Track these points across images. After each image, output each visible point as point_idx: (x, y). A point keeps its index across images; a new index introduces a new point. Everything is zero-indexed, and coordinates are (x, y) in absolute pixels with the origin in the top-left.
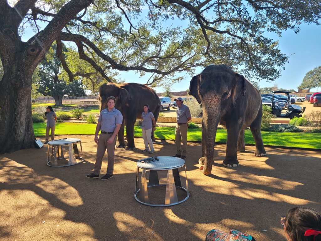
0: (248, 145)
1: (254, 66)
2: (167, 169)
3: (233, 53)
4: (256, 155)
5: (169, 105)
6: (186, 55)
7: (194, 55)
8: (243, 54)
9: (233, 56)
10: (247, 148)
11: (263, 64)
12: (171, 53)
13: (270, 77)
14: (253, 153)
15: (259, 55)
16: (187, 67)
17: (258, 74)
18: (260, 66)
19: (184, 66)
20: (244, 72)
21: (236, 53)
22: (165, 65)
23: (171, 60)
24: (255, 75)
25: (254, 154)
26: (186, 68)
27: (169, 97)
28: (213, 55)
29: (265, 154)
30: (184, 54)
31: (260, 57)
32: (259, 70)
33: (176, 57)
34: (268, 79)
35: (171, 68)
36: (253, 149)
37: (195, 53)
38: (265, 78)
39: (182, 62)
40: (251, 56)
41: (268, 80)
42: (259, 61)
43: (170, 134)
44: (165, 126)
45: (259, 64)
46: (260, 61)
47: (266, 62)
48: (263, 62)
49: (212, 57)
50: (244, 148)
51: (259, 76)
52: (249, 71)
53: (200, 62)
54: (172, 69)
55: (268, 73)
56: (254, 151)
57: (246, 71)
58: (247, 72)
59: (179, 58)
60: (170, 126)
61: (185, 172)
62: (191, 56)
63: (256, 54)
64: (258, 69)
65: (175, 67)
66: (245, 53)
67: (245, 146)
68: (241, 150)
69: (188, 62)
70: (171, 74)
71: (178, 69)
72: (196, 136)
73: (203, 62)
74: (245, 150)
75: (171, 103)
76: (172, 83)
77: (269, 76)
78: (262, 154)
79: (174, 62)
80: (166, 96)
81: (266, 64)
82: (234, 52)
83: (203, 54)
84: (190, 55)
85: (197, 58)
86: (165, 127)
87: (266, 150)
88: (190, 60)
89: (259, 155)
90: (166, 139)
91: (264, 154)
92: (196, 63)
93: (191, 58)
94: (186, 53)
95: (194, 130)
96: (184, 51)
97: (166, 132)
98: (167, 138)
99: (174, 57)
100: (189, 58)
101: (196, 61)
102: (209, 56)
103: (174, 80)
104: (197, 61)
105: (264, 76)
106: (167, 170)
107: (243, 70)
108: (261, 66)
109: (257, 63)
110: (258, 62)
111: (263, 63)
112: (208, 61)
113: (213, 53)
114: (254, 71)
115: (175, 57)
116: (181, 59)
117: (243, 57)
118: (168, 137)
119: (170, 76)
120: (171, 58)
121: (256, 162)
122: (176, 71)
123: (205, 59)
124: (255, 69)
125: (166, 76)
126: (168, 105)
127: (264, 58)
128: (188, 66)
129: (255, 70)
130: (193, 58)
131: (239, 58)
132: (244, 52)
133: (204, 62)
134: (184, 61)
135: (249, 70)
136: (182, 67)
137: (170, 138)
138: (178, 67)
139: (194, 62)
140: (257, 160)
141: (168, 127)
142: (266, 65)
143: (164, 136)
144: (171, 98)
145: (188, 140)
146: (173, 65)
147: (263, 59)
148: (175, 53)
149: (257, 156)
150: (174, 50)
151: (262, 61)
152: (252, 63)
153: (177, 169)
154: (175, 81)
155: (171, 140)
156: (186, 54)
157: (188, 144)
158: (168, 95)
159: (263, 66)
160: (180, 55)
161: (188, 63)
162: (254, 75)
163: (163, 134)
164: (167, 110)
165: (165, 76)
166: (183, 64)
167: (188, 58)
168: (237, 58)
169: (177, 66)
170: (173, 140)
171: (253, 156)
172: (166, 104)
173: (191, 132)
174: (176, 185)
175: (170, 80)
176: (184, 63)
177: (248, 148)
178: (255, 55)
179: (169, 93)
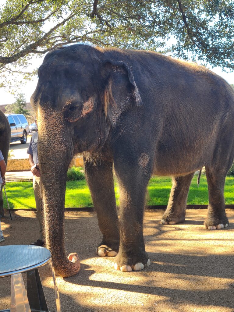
0: (192, 209)
1: (195, 39)
2: (10, 274)
3: (150, 13)
4: (209, 228)
5: (25, 131)
6: (51, 18)
7: (69, 18)
8: (171, 14)
9: (151, 19)
10: (190, 214)
11: (213, 36)
12: (17, 13)
13: (229, 62)
14: (201, 223)
15: (203, 16)
16: (56, 43)
17: (205, 57)
18: (206, 39)
19: (48, 42)
20: (176, 52)
21: (158, 13)
22: (5, 41)
23: (17, 29)
24: (200, 58)
25: (204, 226)
26: (53, 46)
27: (24, 112)
28: (109, 18)
29: (227, 225)
30: (46, 16)
31: (205, 22)
32: (206, 48)
33: (29, 23)
34: (224, 66)
35: (18, 46)
36: (202, 216)
37: (70, 13)
38: (218, 64)
39: (44, 34)
40: (187, 19)
41: (225, 68)
42: (203, 28)
43: (26, 196)
44: (15, 179)
45: (204, 35)
46: (206, 29)
47: (218, 31)
48: (212, 30)
49: (107, 22)
50: (184, 214)
51: (207, 61)
52: (185, 51)
53: (84, 32)
54: (21, 49)
55: (223, 54)
56: (204, 218)
57: (179, 51)
58: (181, 53)
59: (37, 23)
60: (25, 178)
61: (52, 278)
62: (61, 20)
63: (196, 15)
64: (204, 46)
65: (29, 44)
66: (174, 12)
67: (187, 211)
68: (177, 220)
69: (57, 33)
70: (21, 61)
71: (35, 49)
72: (82, 197)
73: (89, 33)
74: (186, 219)
75: (28, 126)
76: (24, 81)
77: (226, 60)
78: (221, 226)
79: (26, 34)
80: (17, 112)
81: (217, 34)
82: (153, 10)
83: (88, 15)
84: (59, 17)
85: (75, 25)
86: (15, 182)
87: (228, 216)
88: (60, 28)
89: (215, 228)
90: (16, 208)
91: (224, 224)
92: (75, 35)
93: (63, 23)
94: (49, 13)
95: (78, 182)
96: (47, 9)
97: (16, 193)
98: (17, 206)
99: (24, 23)
100: (59, 25)
101: (74, 31)
102: (101, 20)
103: (29, 74)
104: (76, 31)
105: (217, 60)
106: (10, 276)
107: (173, 49)
108: (209, 39)
109: (201, 34)
110: (202, 31)
111: (211, 34)
112: (101, 30)
113: (109, 14)
114: (196, 50)
115: (27, 23)
116: (41, 26)
117: (172, 21)
118: (20, 203)
119: (18, 65)
120: (17, 23)
121: (208, 242)
122: (32, 53)
123: (94, 26)
124: (198, 46)
125: (9, 65)
126: (22, 130)
127: (214, 21)
128: (57, 41)
129: (197, 48)
130: (68, 25)
131: (164, 23)
132: (173, 9)
133: (91, 32)
134: (47, 32)
135: (186, 47)
136: (45, 45)
137: (25, 206)
138: (34, 44)
139: (69, 33)
140: (209, 238)
141: (22, 180)
142: (219, 36)
143: (12, 201)
144: (29, 114)
145: (66, 206)
146: (23, 42)
147: (211, 25)
148: (25, 14)
149: (210, 230)
150: (23, 6)
151: (209, 29)
152: (191, 35)
153: (36, 270)
154: (30, 77)
155: (28, 210)
156: (50, 16)
157: (67, 215)
158: (21, 109)
159: (212, 40)
160: (37, 18)
161: (56, 35)
162: (196, 58)
163: (9, 197)
164: (19, 142)
165: (7, 66)
166: (45, 37)
167: (55, 24)
168: (159, 23)
169: (32, 43)
170: (32, 209)
171: (202, 230)
172: (18, 131)
173: (73, 188)
174: (31, 308)
175: (18, 74)
176: (47, 35)
177: (192, 214)
178: (195, 17)
179: (22, 104)
